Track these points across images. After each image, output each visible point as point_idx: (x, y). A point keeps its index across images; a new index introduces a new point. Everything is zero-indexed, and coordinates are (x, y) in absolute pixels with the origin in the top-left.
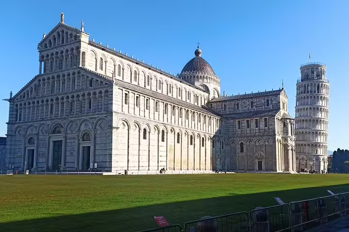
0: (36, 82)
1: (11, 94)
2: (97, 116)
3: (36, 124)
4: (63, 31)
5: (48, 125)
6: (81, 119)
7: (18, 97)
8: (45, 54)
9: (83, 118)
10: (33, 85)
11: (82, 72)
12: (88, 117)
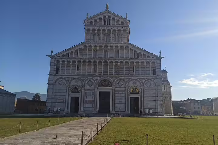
0: (82, 47)
1: (52, 51)
2: (146, 78)
3: (82, 78)
4: (109, 16)
5: (96, 80)
6: (131, 78)
7: (61, 55)
8: (91, 28)
9: (132, 77)
10: (78, 48)
11: (130, 47)
12: (137, 77)
